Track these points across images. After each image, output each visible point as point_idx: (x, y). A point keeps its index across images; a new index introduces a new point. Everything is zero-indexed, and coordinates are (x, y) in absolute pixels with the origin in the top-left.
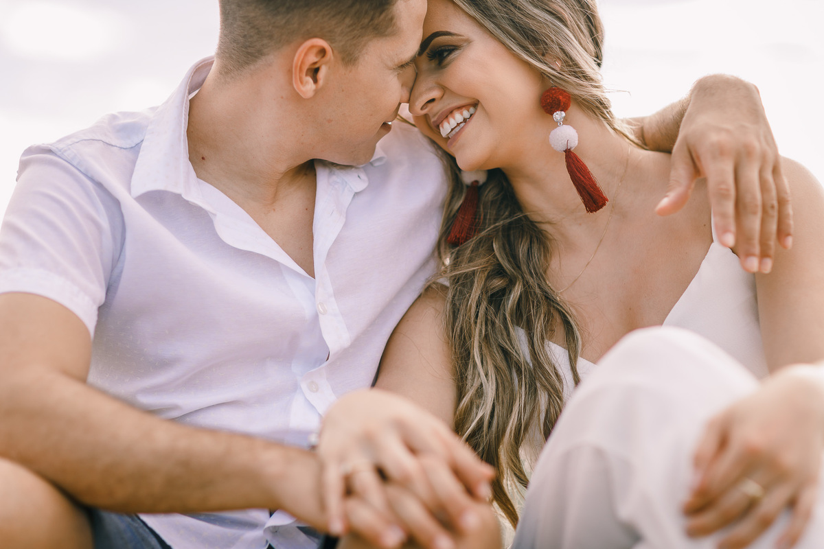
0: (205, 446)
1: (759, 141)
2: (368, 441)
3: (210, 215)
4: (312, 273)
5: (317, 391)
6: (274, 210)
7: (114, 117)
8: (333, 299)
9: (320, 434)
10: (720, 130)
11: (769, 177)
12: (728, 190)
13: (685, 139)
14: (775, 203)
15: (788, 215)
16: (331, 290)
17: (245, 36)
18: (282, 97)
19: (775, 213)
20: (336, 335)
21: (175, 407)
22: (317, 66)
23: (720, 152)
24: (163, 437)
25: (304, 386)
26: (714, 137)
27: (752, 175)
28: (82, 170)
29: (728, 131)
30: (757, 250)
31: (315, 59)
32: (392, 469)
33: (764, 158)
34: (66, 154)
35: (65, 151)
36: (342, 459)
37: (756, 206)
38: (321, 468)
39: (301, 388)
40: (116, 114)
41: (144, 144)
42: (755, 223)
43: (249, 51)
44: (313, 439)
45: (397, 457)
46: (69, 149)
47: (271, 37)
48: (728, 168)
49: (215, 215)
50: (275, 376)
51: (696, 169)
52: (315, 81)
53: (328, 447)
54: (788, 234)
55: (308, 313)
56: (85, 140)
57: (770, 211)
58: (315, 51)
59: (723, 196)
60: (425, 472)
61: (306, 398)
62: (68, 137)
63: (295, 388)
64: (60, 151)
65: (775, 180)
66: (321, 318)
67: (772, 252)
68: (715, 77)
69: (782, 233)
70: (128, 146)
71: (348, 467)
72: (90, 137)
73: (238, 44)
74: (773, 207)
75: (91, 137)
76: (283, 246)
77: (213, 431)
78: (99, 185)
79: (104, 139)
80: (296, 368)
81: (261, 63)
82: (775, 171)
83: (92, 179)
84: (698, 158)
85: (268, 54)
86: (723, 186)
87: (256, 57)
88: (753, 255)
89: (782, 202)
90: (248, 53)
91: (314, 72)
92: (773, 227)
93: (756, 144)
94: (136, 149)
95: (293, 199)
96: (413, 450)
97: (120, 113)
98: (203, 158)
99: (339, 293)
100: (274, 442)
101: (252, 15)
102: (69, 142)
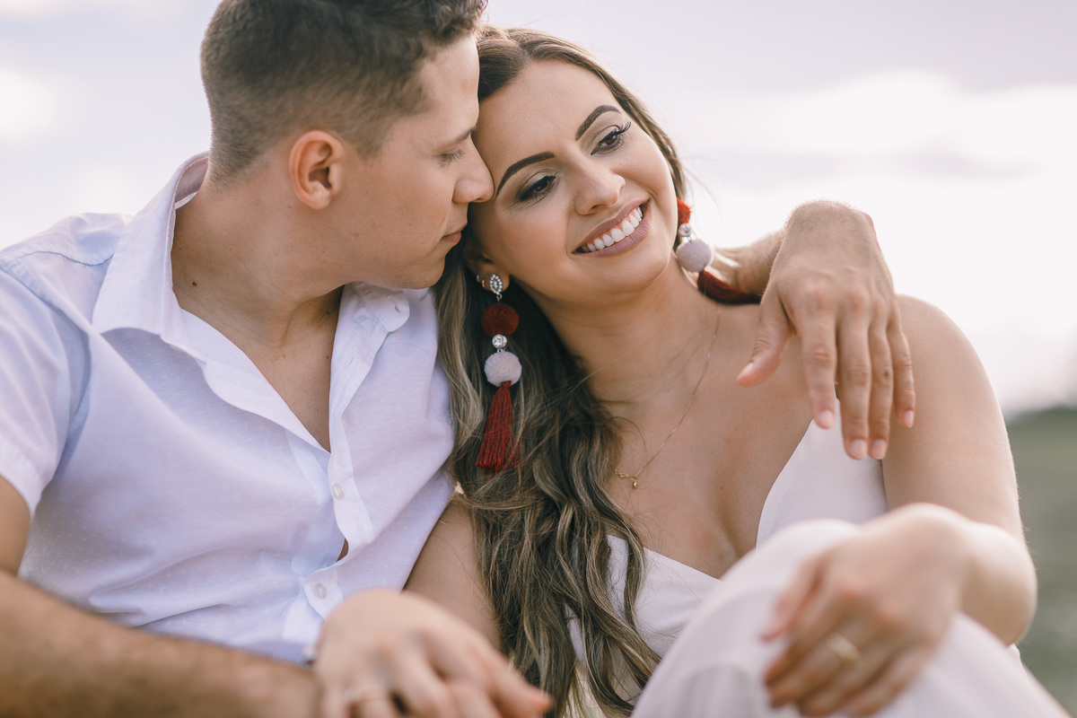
0: (169, 658)
1: (870, 290)
2: (382, 660)
3: (199, 364)
4: (325, 443)
5: (324, 596)
6: (284, 356)
7: (79, 222)
8: (352, 480)
9: (319, 645)
10: (818, 276)
11: (882, 335)
12: (827, 355)
13: (776, 286)
14: (890, 369)
15: (908, 383)
16: (350, 468)
17: (233, 132)
18: (290, 207)
19: (891, 383)
20: (357, 525)
21: (137, 612)
22: (324, 166)
23: (818, 305)
24: (112, 645)
25: (308, 589)
26: (811, 286)
27: (859, 334)
28: (37, 292)
29: (828, 277)
30: (866, 431)
31: (320, 159)
32: (414, 699)
33: (875, 311)
34: (14, 270)
35: (14, 266)
36: (347, 682)
37: (864, 374)
38: (319, 694)
39: (304, 592)
40: (82, 217)
41: (113, 264)
42: (863, 398)
43: (240, 150)
44: (309, 653)
45: (420, 682)
46: (19, 263)
47: (262, 130)
48: (828, 326)
49: (204, 363)
50: (268, 575)
51: (790, 327)
52: (328, 185)
53: (329, 665)
54: (909, 409)
55: (320, 496)
56: (41, 252)
57: (883, 380)
58: (316, 147)
59: (821, 363)
60: (457, 702)
61: (309, 604)
62: (18, 246)
63: (296, 591)
64: (7, 265)
65: (889, 339)
66: (337, 503)
67: (887, 432)
68: (814, 205)
69: (899, 406)
70: (95, 263)
71: (355, 694)
72: (47, 247)
73: (227, 141)
74: (886, 374)
75: (48, 249)
76: (293, 406)
77: (179, 640)
78: (59, 313)
79: (64, 252)
80: (297, 567)
81: (256, 164)
82: (891, 327)
83: (50, 305)
84: (792, 311)
85: (262, 153)
86: (821, 351)
87: (250, 157)
88: (861, 438)
89: (898, 367)
90: (239, 153)
91: (322, 173)
92: (888, 400)
93: (865, 294)
94: (103, 266)
95: (308, 342)
96: (442, 674)
97: (88, 215)
98: (194, 284)
99: (360, 474)
100: (259, 656)
101: (237, 103)
102: (19, 253)
